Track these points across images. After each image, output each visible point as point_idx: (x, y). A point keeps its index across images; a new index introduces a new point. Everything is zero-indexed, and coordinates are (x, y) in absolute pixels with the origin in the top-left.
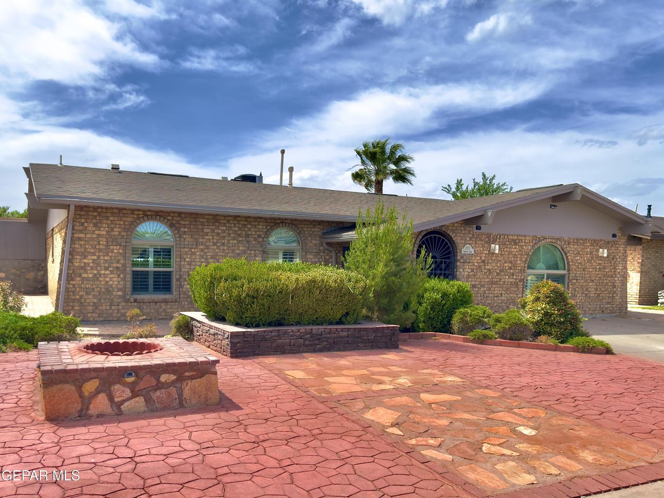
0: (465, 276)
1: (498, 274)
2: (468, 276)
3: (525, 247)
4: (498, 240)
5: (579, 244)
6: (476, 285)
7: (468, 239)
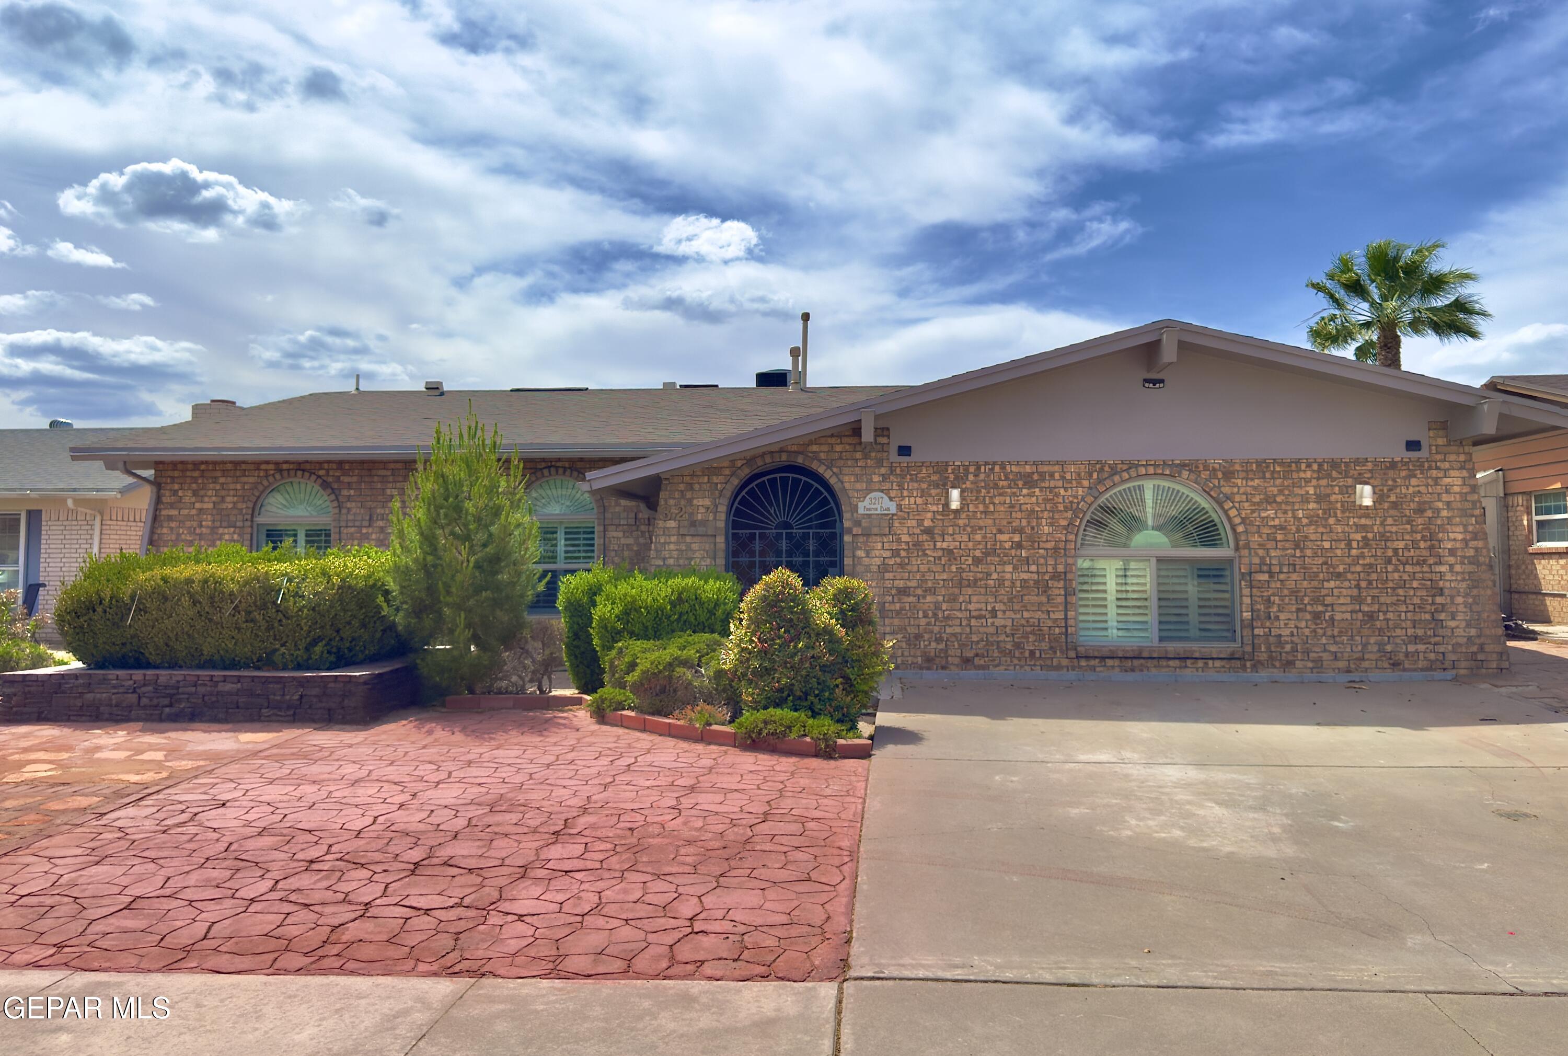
0: (875, 568)
1: (977, 561)
2: (884, 568)
3: (1062, 491)
4: (971, 477)
5: (1268, 475)
6: (909, 588)
7: (876, 478)
